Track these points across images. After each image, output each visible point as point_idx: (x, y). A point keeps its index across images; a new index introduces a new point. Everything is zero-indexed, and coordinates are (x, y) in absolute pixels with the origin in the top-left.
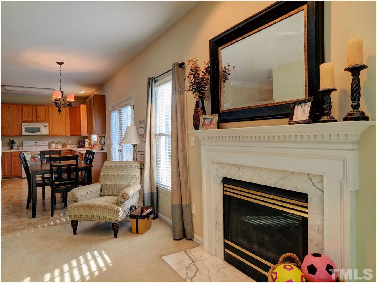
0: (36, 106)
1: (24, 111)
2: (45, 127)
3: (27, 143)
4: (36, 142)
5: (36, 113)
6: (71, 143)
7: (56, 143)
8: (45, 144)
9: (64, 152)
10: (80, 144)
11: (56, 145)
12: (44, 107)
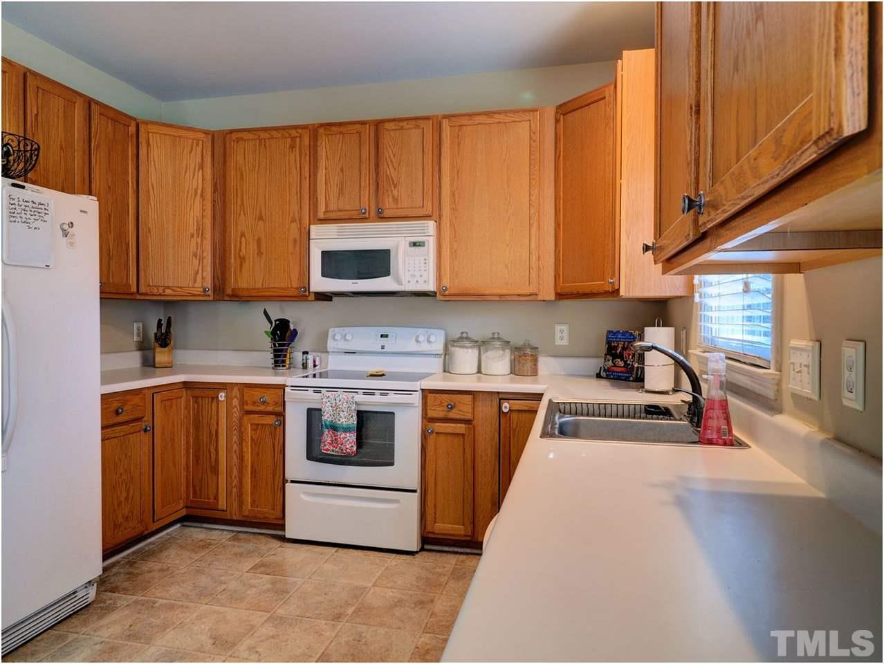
0: (378, 124)
1: (323, 163)
2: (414, 244)
3: (344, 338)
4: (384, 331)
5: (377, 166)
6: (565, 342)
7: (482, 345)
8: (424, 347)
9: (506, 407)
10: (615, 356)
11: (480, 354)
12: (417, 127)
